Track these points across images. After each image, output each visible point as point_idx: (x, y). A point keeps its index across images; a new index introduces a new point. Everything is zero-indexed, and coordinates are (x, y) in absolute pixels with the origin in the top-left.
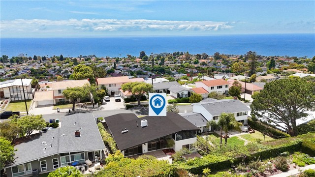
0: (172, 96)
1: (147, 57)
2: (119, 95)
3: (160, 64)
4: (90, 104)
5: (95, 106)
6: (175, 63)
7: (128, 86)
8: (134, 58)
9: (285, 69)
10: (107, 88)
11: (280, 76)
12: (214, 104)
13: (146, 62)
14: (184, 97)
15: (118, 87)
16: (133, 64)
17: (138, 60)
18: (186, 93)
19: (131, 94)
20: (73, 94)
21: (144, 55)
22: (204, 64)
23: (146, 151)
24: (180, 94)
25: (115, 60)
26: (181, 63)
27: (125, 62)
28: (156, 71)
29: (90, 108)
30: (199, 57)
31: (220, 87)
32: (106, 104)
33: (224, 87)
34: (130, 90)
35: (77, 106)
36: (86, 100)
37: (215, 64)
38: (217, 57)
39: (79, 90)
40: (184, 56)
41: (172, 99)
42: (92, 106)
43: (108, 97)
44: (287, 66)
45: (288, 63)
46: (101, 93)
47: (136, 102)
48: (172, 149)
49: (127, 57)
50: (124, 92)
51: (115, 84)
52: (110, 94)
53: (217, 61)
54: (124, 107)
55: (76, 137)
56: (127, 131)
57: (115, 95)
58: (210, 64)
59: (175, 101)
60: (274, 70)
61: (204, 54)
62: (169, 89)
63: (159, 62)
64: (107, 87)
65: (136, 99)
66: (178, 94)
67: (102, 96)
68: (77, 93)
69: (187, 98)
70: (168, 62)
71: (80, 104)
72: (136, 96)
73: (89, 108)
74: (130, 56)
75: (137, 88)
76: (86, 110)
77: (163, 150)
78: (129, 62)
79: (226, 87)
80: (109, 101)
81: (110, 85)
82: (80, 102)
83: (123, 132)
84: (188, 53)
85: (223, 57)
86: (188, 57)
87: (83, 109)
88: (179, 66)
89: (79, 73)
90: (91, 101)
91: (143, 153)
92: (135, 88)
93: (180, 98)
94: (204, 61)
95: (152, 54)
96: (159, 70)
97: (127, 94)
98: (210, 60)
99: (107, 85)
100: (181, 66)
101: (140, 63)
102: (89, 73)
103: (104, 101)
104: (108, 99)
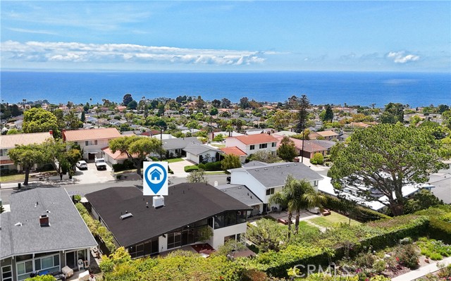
0: (190, 161)
1: (135, 103)
2: (103, 159)
3: (158, 115)
4: (55, 174)
5: (64, 176)
6: (181, 113)
7: (120, 142)
8: (114, 105)
9: (347, 123)
10: (81, 148)
11: (344, 132)
12: (266, 169)
13: (134, 111)
14: (210, 161)
15: (100, 145)
16: (113, 114)
17: (120, 108)
18: (213, 155)
19: (125, 156)
20: (27, 155)
21: (131, 99)
22: (226, 115)
23: (165, 249)
24: (204, 157)
25: (82, 108)
26: (191, 113)
27: (100, 111)
28: (152, 125)
29: (55, 181)
30: (217, 103)
31: (264, 146)
32: (82, 174)
33: (269, 146)
34: (124, 150)
35: (33, 177)
36: (47, 167)
37: (242, 116)
38: (245, 104)
39: (37, 149)
40: (194, 103)
41: (192, 164)
42: (58, 177)
43: (84, 162)
44: (349, 118)
45: (349, 115)
46: (74, 155)
47: (133, 170)
48: (207, 244)
49: (102, 103)
50: (114, 152)
51: (96, 141)
52: (87, 157)
53: (245, 111)
54: (113, 179)
55: (42, 226)
56: (130, 214)
57: (96, 159)
58: (234, 116)
59: (197, 167)
60: (332, 124)
61: (225, 100)
62: (184, 149)
63: (156, 111)
64: (83, 146)
65: (134, 165)
66: (201, 157)
67: (74, 161)
68: (35, 153)
69: (215, 164)
70: (170, 111)
71: (37, 174)
72: (133, 159)
73: (53, 180)
74: (107, 102)
75: (138, 146)
76: (48, 183)
77: (193, 246)
78: (105, 111)
79: (273, 146)
80: (86, 169)
81: (87, 143)
82: (38, 171)
83: (123, 217)
84: (199, 97)
85: (254, 105)
86: (200, 105)
87: (42, 182)
88: (188, 118)
89: (32, 123)
90: (56, 169)
91: (160, 251)
92: (133, 145)
93: (204, 163)
94: (225, 110)
95: (144, 99)
96: (156, 124)
97: (117, 156)
98: (234, 110)
99: (82, 142)
100: (192, 117)
101: (125, 112)
102: (50, 122)
103: (77, 170)
104: (84, 166)
